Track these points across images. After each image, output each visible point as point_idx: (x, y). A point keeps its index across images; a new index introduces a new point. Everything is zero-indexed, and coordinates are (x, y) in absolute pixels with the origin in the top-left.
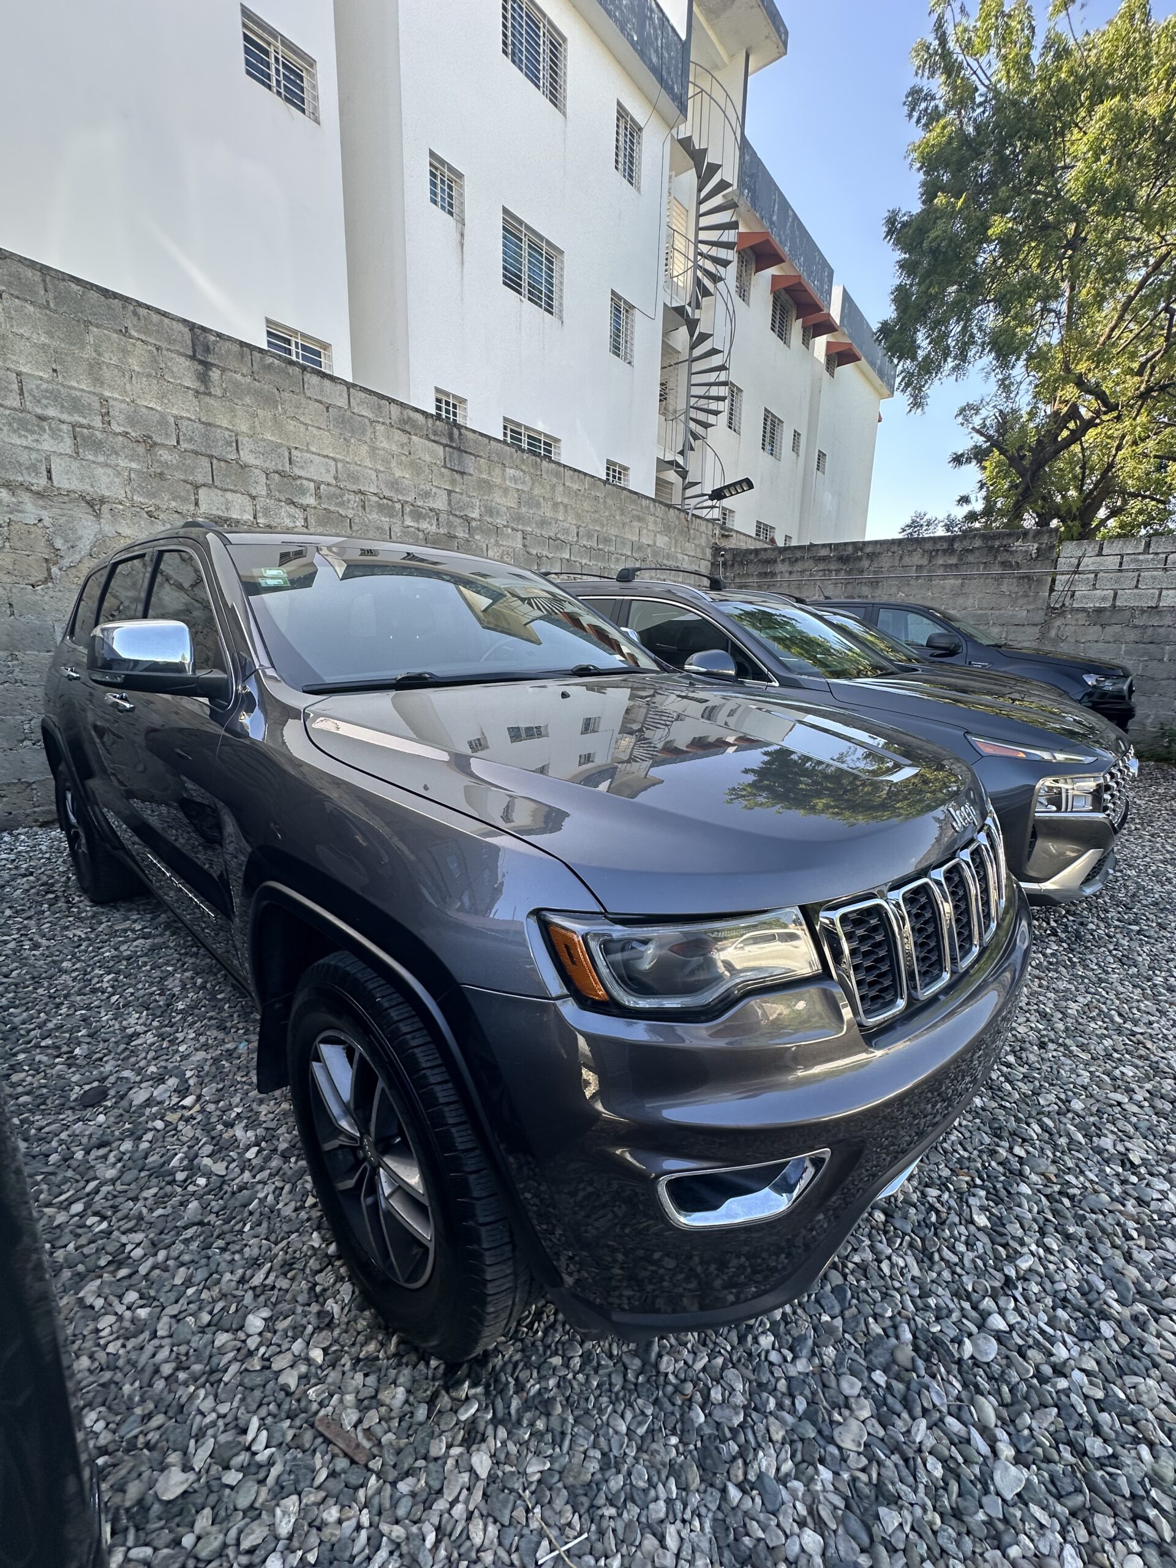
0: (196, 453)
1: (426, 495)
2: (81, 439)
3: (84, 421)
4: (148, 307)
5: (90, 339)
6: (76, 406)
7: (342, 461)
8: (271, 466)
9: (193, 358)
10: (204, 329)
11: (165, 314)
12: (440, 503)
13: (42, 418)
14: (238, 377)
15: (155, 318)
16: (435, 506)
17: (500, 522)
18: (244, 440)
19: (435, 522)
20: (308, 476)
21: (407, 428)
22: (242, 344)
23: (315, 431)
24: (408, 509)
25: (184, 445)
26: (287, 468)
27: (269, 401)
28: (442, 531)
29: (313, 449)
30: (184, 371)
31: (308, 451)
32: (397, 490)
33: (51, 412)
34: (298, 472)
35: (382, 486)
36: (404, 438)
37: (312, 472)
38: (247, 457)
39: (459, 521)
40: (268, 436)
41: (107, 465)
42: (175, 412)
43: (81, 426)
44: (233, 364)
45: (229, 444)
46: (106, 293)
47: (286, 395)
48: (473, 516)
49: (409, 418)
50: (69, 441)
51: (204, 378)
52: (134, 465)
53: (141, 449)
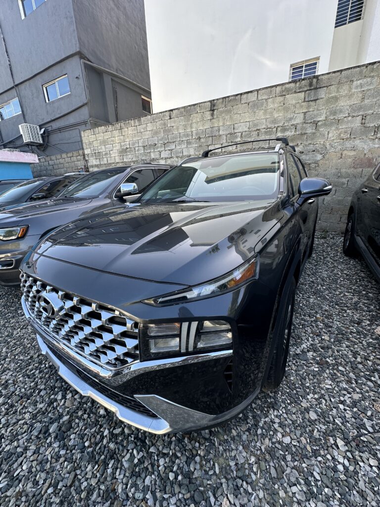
0: (209, 137)
1: (291, 119)
2: (189, 143)
3: (188, 138)
4: (202, 103)
5: (191, 118)
6: (188, 135)
7: (251, 121)
8: (228, 132)
9: (211, 110)
10: (214, 100)
11: (205, 102)
12: (299, 120)
13: (182, 141)
14: (221, 109)
15: (203, 104)
16: (295, 123)
17: (341, 116)
18: (221, 128)
19: (294, 130)
20: (239, 131)
21: (284, 93)
22: (223, 98)
23: (243, 115)
24: (279, 129)
25: (207, 136)
26: (233, 132)
27: (229, 112)
28: (297, 133)
29: (242, 121)
30: (208, 115)
31: (240, 123)
32: (275, 123)
33: (184, 139)
34: (236, 131)
35: (268, 124)
36: (282, 99)
37: (240, 130)
38: (221, 133)
39: (309, 125)
40: (228, 123)
41: (191, 147)
42: (205, 128)
43: (188, 140)
44: (220, 106)
45: (217, 131)
46: (194, 105)
47: (234, 107)
48: (320, 119)
49: (286, 88)
50: (186, 144)
51: (212, 115)
52: (196, 145)
53: (198, 141)
